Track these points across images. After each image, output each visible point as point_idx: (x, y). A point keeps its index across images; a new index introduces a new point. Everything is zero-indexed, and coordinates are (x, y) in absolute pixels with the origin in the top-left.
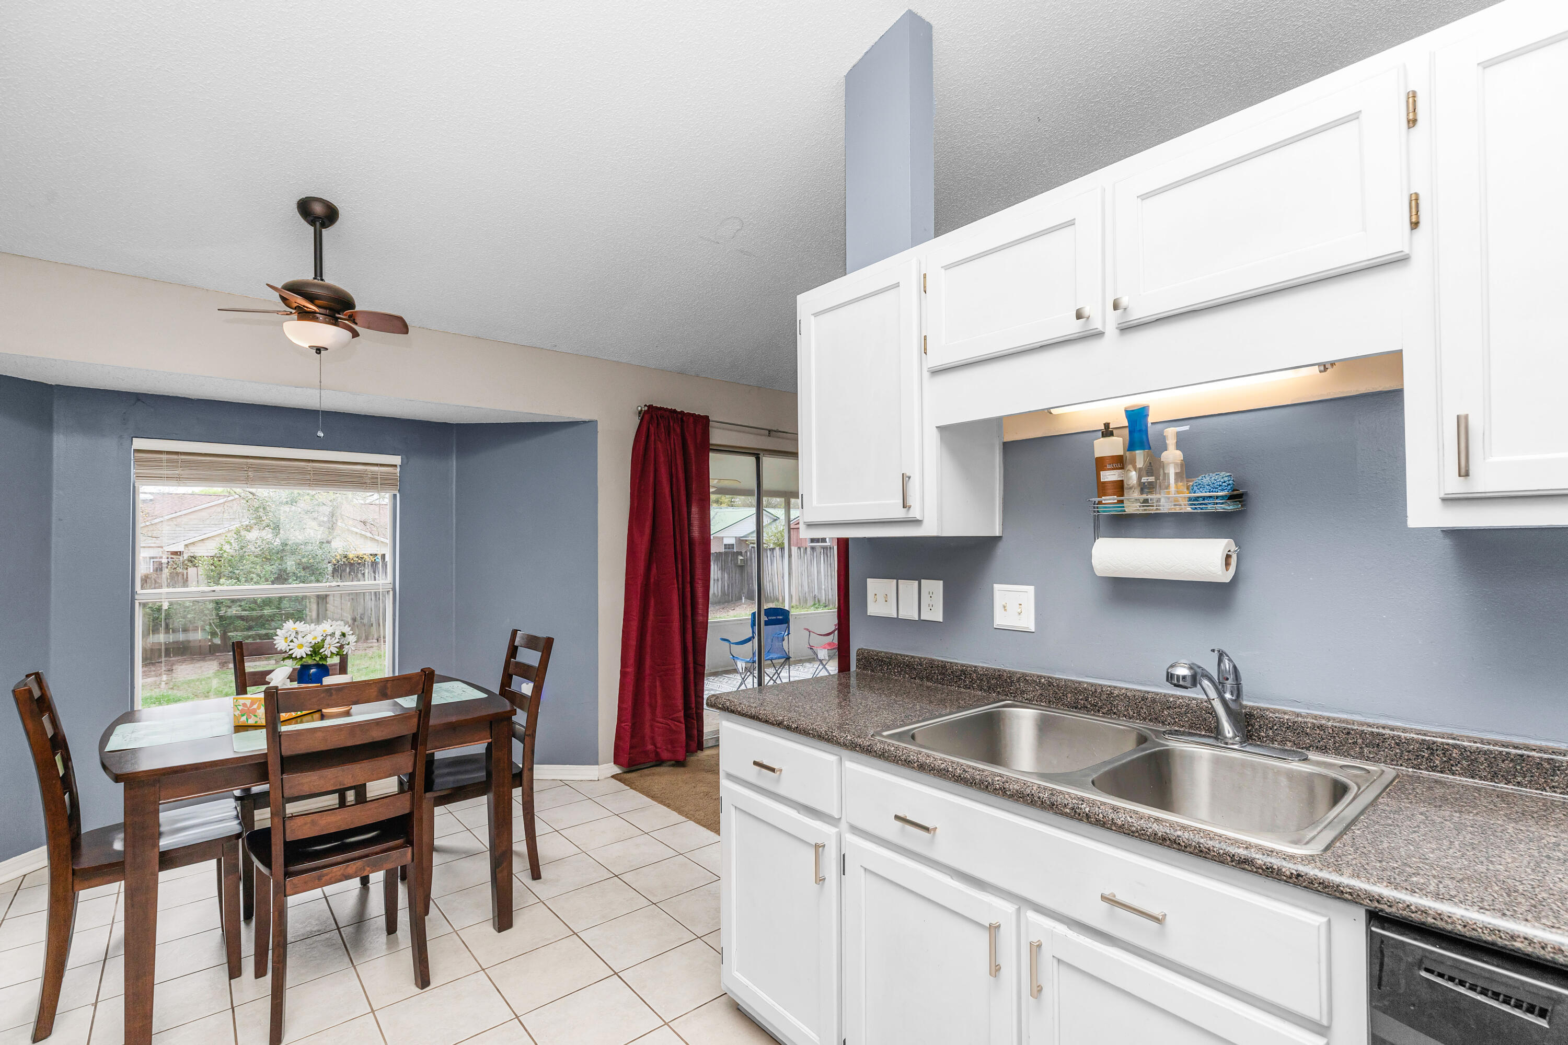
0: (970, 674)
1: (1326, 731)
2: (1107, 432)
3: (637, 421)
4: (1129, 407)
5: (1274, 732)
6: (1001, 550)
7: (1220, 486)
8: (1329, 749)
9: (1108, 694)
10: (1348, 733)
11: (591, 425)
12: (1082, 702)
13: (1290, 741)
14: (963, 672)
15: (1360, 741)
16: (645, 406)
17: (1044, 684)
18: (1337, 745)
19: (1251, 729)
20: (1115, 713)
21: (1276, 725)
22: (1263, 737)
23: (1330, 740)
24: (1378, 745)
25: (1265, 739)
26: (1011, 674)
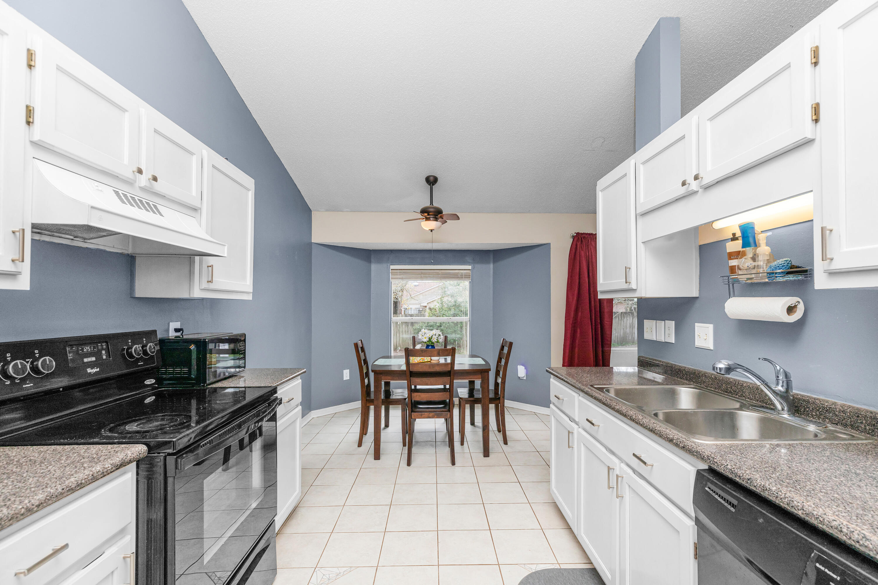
0: (682, 371)
1: (846, 414)
2: (734, 238)
3: (572, 240)
4: (740, 224)
5: (819, 413)
6: (697, 304)
7: (783, 266)
8: (848, 425)
9: (741, 386)
10: (858, 416)
11: (548, 245)
12: (729, 389)
13: (828, 419)
14: (680, 370)
15: (864, 422)
16: (575, 233)
17: (713, 378)
18: (852, 423)
19: (808, 410)
20: (744, 396)
21: (820, 408)
22: (814, 415)
23: (848, 420)
24: (874, 425)
25: (815, 417)
26: (700, 372)
